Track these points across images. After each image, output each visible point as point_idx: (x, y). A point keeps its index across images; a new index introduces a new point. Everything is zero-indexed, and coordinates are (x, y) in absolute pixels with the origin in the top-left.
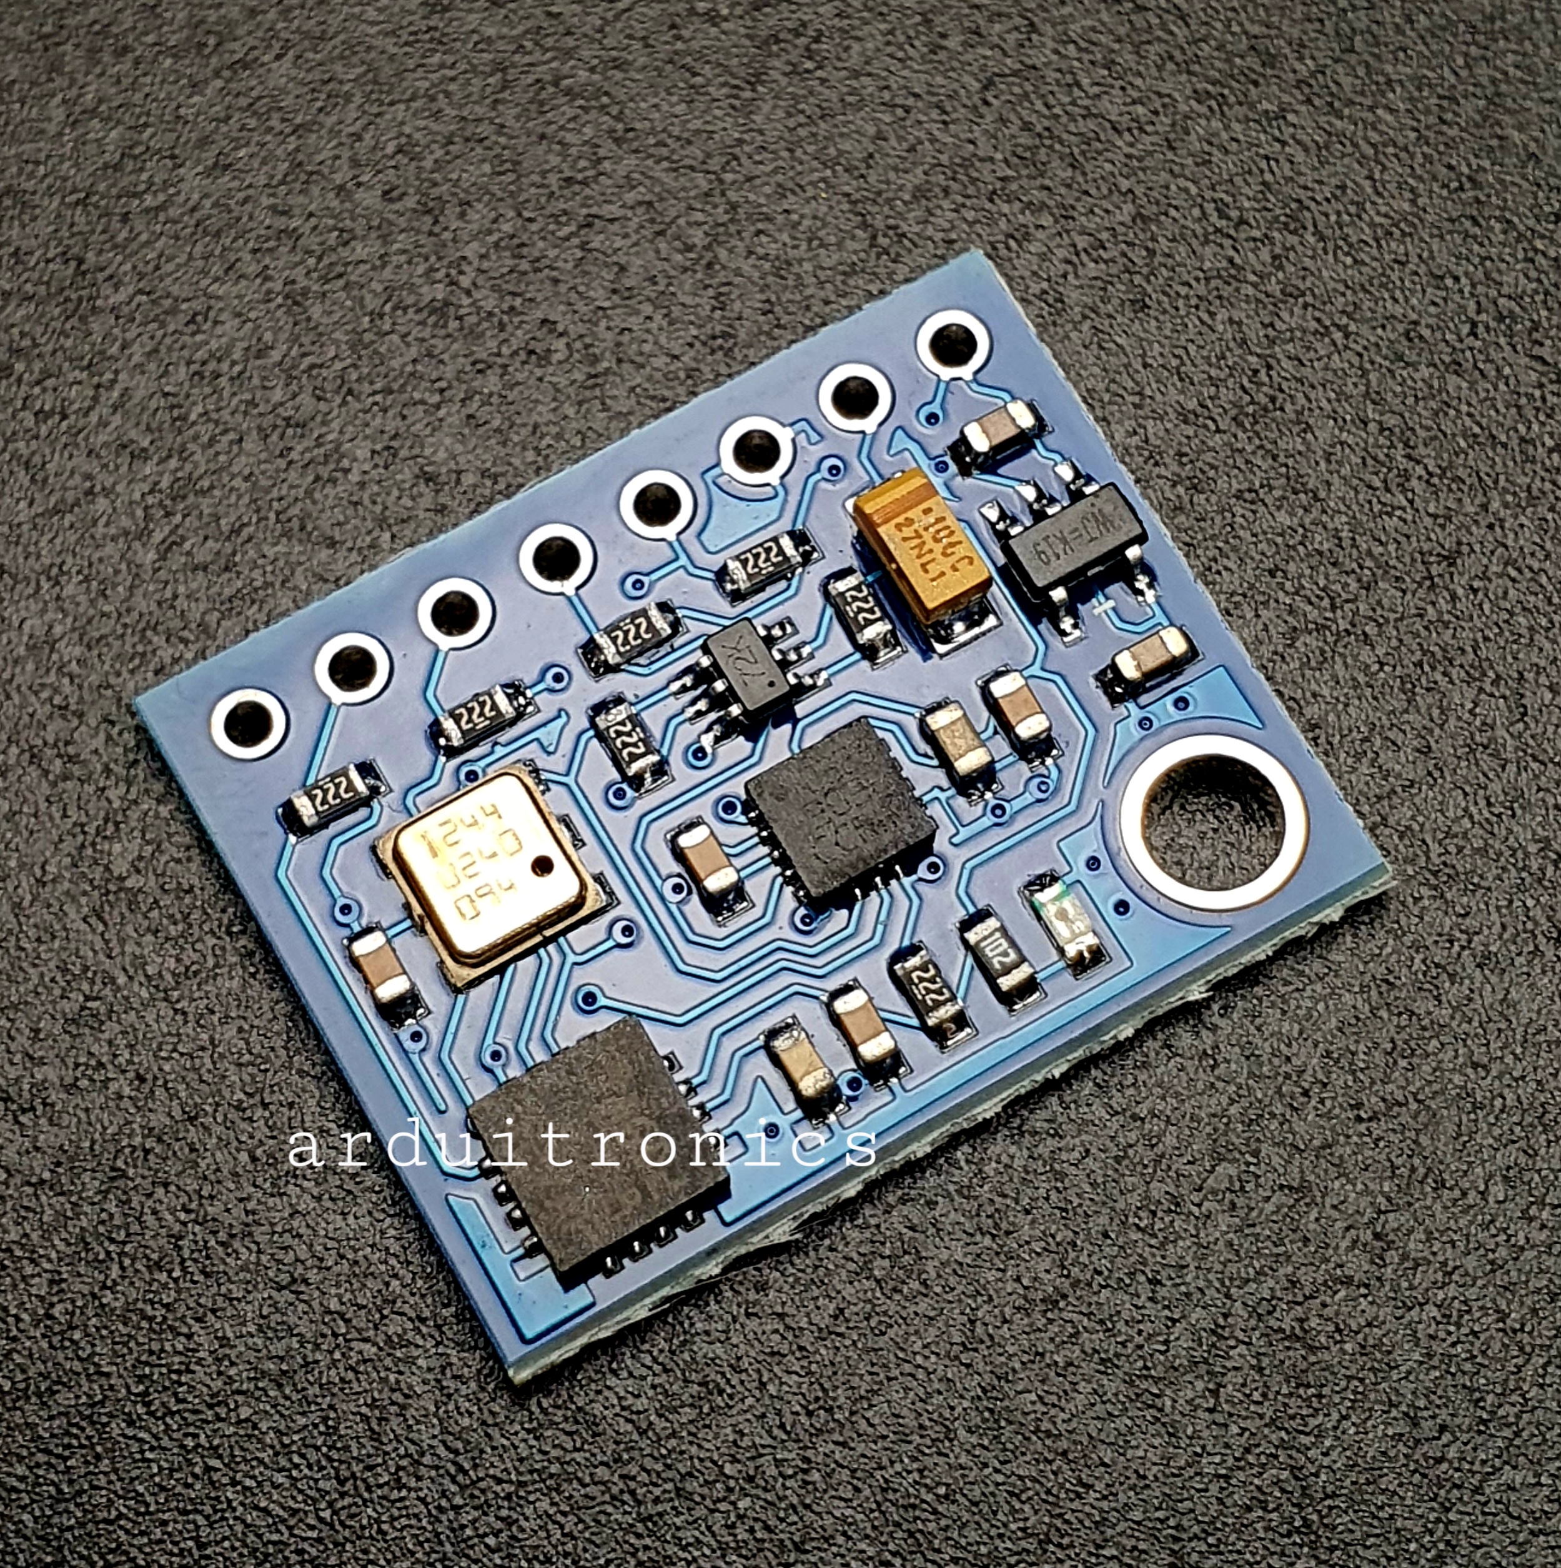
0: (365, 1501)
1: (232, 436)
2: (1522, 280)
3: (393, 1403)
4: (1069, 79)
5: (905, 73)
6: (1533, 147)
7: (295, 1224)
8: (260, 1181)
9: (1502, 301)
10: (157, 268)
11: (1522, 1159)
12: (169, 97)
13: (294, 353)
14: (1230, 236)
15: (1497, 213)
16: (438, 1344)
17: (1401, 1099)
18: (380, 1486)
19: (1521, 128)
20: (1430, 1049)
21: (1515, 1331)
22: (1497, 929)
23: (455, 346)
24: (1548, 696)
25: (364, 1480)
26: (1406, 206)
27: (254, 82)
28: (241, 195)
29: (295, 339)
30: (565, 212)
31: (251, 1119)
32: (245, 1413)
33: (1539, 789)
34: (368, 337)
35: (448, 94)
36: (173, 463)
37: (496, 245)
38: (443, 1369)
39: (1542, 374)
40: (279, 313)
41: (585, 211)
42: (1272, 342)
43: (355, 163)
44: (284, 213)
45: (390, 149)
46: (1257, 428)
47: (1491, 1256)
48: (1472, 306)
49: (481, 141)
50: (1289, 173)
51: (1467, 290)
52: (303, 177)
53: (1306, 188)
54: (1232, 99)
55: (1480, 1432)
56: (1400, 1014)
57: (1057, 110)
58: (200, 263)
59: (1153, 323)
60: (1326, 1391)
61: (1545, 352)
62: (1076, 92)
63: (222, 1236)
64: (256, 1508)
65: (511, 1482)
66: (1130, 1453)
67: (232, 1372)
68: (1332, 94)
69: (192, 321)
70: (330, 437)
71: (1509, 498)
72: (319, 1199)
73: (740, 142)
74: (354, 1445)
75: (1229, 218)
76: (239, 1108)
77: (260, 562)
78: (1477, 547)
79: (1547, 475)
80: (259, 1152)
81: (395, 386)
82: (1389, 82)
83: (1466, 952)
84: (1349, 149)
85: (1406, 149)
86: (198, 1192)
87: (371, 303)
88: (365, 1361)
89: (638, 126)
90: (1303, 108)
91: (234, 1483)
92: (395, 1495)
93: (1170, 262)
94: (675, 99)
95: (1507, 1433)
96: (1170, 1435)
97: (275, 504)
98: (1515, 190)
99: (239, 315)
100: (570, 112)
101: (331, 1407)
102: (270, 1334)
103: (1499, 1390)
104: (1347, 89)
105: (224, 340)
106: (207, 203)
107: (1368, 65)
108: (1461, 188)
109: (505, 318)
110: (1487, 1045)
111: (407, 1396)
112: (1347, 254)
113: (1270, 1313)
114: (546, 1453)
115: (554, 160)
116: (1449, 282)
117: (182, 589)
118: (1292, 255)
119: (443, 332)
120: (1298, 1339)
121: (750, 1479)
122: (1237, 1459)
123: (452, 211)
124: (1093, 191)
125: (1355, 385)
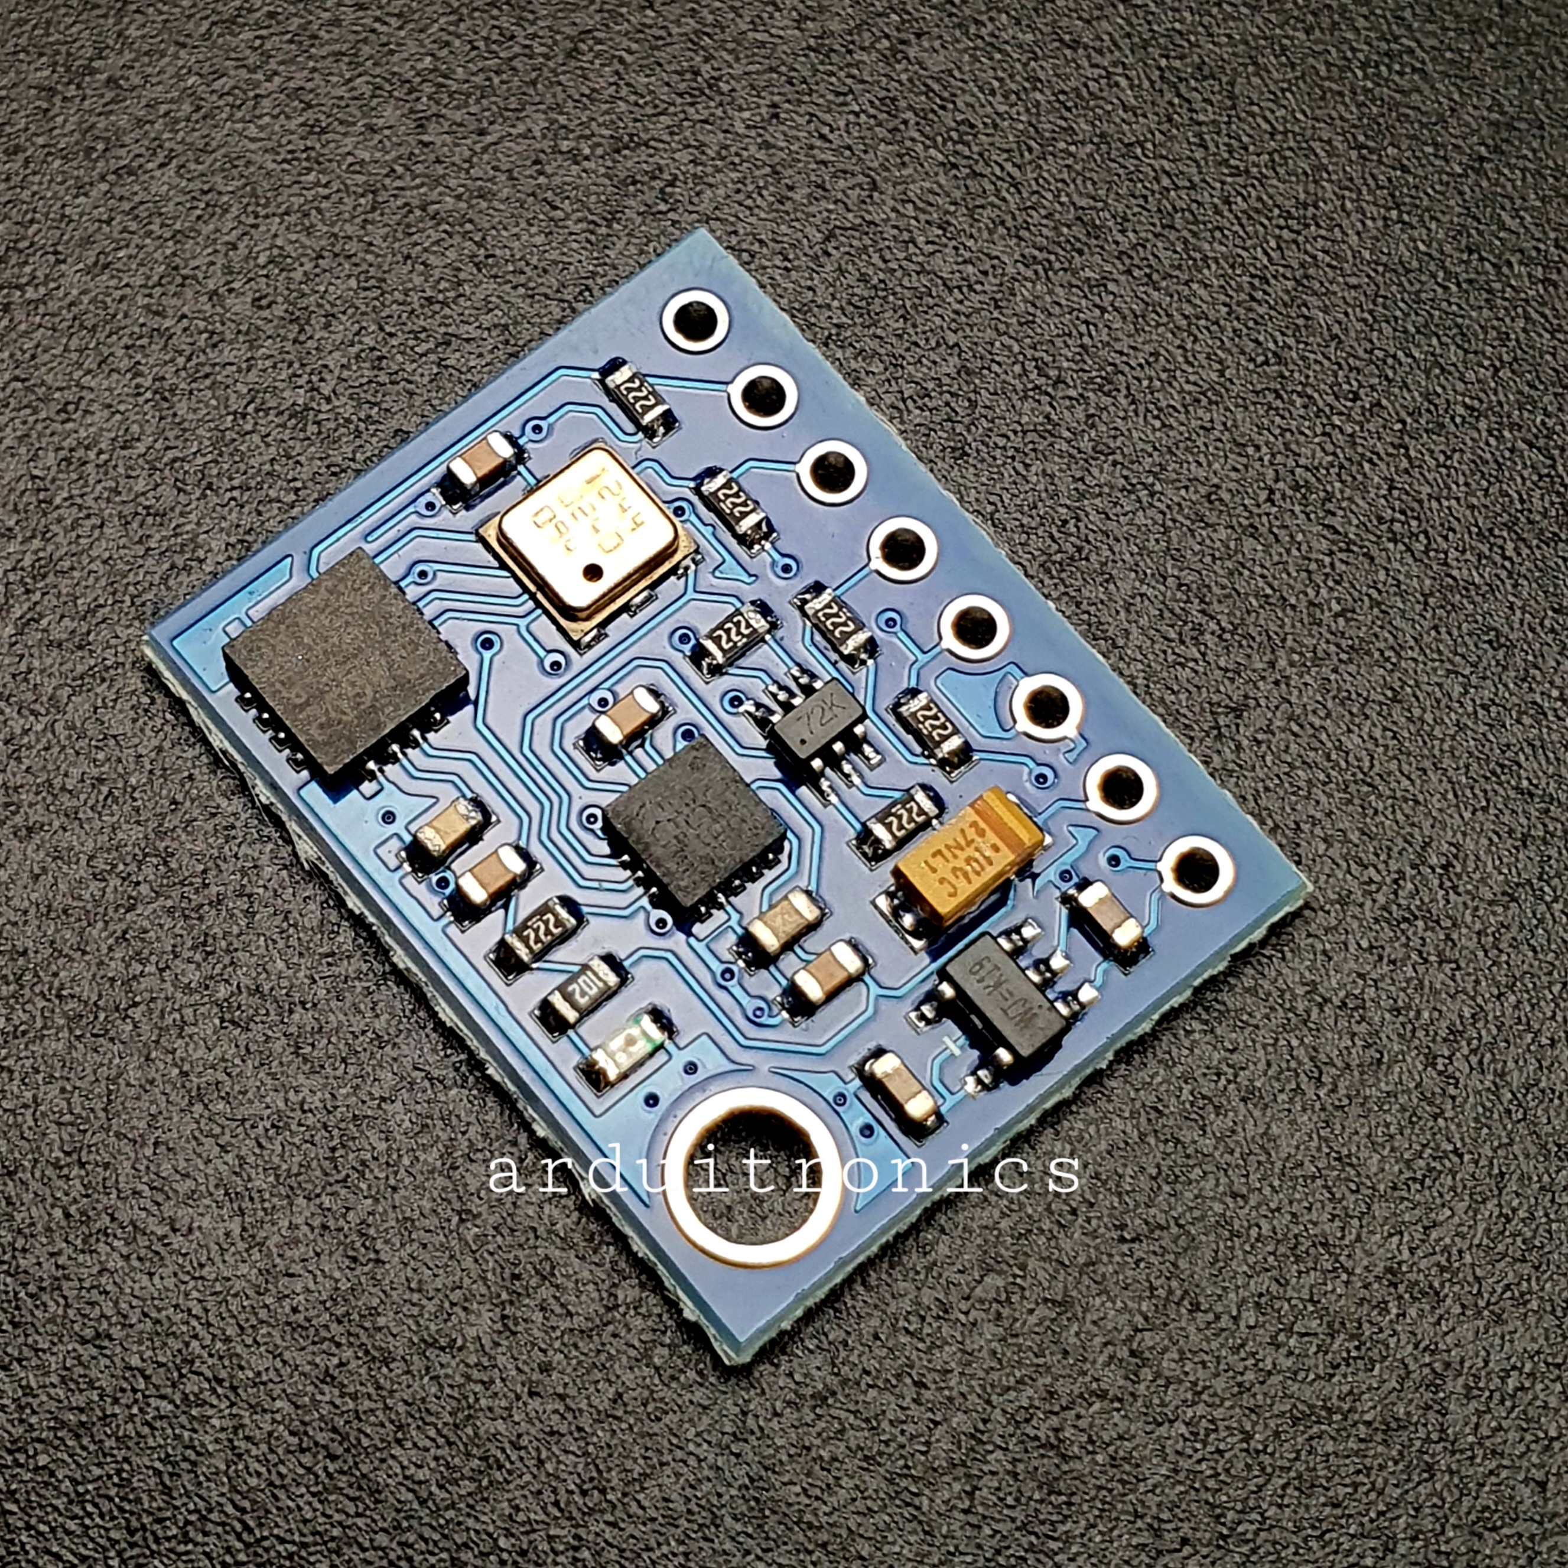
0: (152, 1552)
1: (94, 521)
2: (1319, 454)
3: (185, 1459)
4: (906, 236)
5: (753, 220)
6: (1336, 329)
7: (103, 1281)
8: (71, 1237)
9: (1298, 470)
10: (33, 357)
11: (1274, 1288)
12: (55, 196)
13: (158, 446)
14: (1047, 394)
15: (1299, 388)
16: (232, 1405)
17: (1163, 1222)
18: (168, 1539)
19: (1326, 311)
20: (1193, 1176)
21: (1258, 1452)
22: (1262, 1066)
23: (313, 449)
24: (1322, 847)
25: (153, 1533)
26: (1214, 376)
27: (136, 188)
28: (117, 294)
29: (160, 433)
30: (425, 330)
31: (68, 1178)
32: (43, 1460)
33: (1309, 935)
34: (229, 435)
35: (319, 210)
36: (37, 543)
37: (358, 357)
38: (235, 1429)
39: (1333, 542)
40: (146, 408)
41: (443, 330)
42: (1082, 496)
43: (228, 270)
44: (157, 313)
45: (262, 260)
46: (1064, 575)
47: (1239, 1379)
48: (1270, 474)
49: (349, 257)
50: (1106, 339)
51: (1267, 458)
52: (179, 280)
53: (1121, 353)
54: (1057, 265)
55: (1219, 1547)
56: (1167, 1141)
57: (894, 265)
58: (74, 356)
59: (972, 470)
60: (1074, 1499)
61: (1336, 522)
62: (912, 249)
63: (32, 1288)
64: (48, 1552)
65: (293, 1543)
66: (886, 1549)
67: (33, 1420)
68: (1150, 266)
69: (64, 410)
70: (188, 528)
71: (1296, 657)
72: (127, 1258)
73: (594, 274)
74: (145, 1498)
75: (1048, 377)
76: (57, 1166)
77: (113, 642)
78: (1263, 702)
79: (1331, 637)
80: (73, 1210)
81: (253, 484)
82: (1205, 259)
83: (1232, 1086)
84: (1165, 320)
85: (1217, 323)
86: (12, 1244)
87: (235, 404)
88: (161, 1418)
89: (498, 252)
90: (1123, 278)
91: (29, 1527)
92: (182, 1548)
93: (990, 414)
94: (534, 230)
95: (1245, 1549)
96: (926, 1533)
97: (131, 588)
98: (1318, 368)
99: (110, 406)
100: (435, 236)
101: (126, 1460)
102: (73, 1386)
103: (1239, 1507)
104: (1166, 263)
105: (92, 430)
106: (86, 299)
107: (1186, 242)
108: (1266, 363)
109: (362, 425)
110: (1247, 1176)
111: (199, 1454)
112: (1157, 417)
113: (1027, 1421)
114: (330, 1517)
115: (418, 280)
116: (1250, 450)
117: (36, 663)
118: (1105, 415)
119: (302, 435)
120: (1052, 1447)
121: (523, 1553)
122: (988, 1560)
123: (319, 321)
124: (922, 343)
125: (1157, 541)
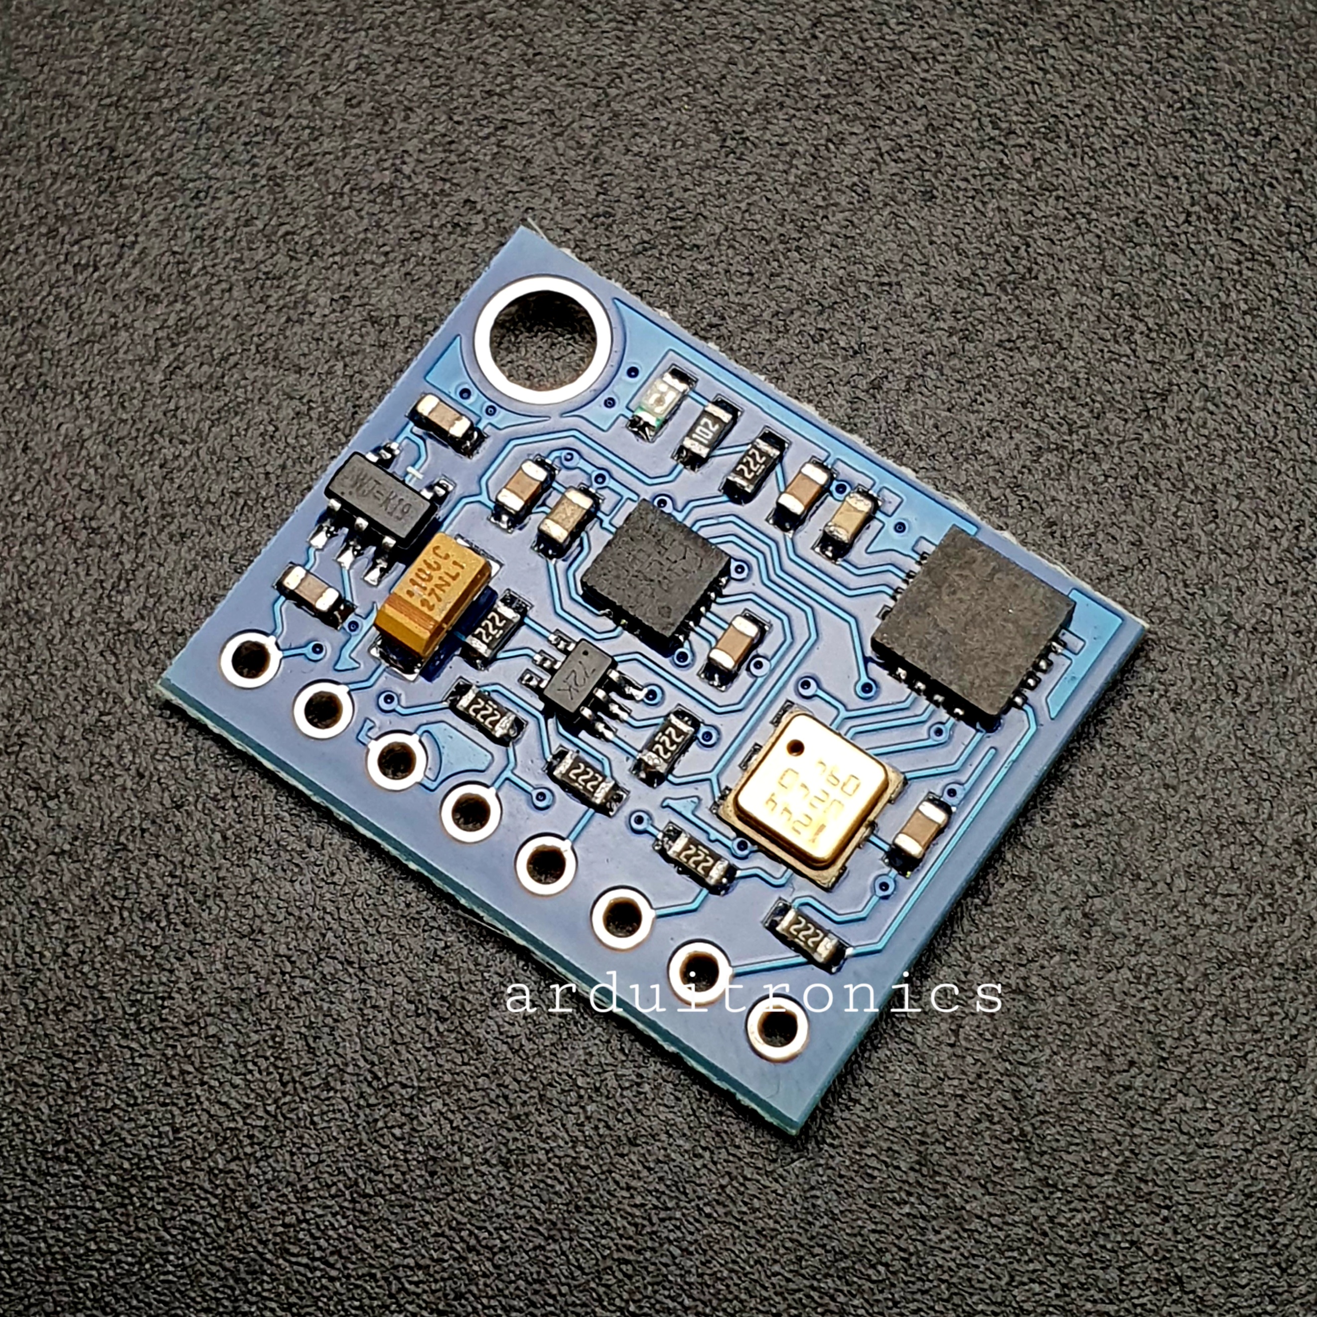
0: (301, 1099)
1: (224, 286)
2: (1228, 181)
3: (326, 1026)
4: (879, 19)
5: (752, 12)
6: (1239, 77)
7: (255, 888)
8: (229, 855)
9: (1211, 196)
10: (171, 155)
11: (1201, 860)
12: (183, 24)
13: (273, 223)
14: (1001, 143)
15: (1210, 128)
16: (361, 981)
17: (1109, 812)
18: (313, 1088)
19: (1230, 62)
20: (1132, 773)
21: (1190, 990)
22: (1188, 682)
23: (398, 219)
24: (1235, 503)
25: (301, 1083)
26: (1139, 121)
27: (248, 14)
28: (236, 101)
29: (274, 212)
30: (486, 117)
31: (223, 808)
32: (212, 1030)
33: (1226, 575)
34: (330, 211)
35: (398, 25)
36: (178, 306)
37: (432, 142)
38: (364, 1001)
39: (1240, 253)
40: (263, 192)
41: (501, 116)
42: (1031, 226)
43: (324, 77)
44: (269, 115)
45: (351, 67)
46: (1017, 292)
47: (1173, 932)
48: (1187, 200)
49: (422, 61)
50: (1048, 95)
51: (1184, 187)
52: (285, 87)
53: (1061, 106)
54: (1006, 36)
55: (1160, 1067)
56: (1110, 746)
57: (870, 44)
58: (203, 152)
59: (939, 209)
60: (1040, 1033)
61: (1243, 237)
62: (885, 29)
63: (199, 895)
64: (219, 1102)
65: (413, 1087)
66: (889, 1076)
67: (204, 999)
68: (1084, 34)
69: (196, 197)
70: (299, 288)
71: (1211, 350)
72: (273, 870)
73: (623, 64)
74: (294, 1056)
75: (999, 128)
76: (215, 799)
77: (243, 383)
78: (1184, 387)
79: (1241, 333)
80: (229, 833)
81: (350, 250)
82: (1129, 25)
83: (1163, 700)
85: (1140, 78)
86: (182, 862)
87: (334, 186)
88: (305, 993)
89: (544, 50)
91: (202, 1083)
92: (324, 1095)
93: (953, 162)
94: (572, 31)
95: (1182, 1069)
96: (920, 1063)
97: (255, 339)
98: (1225, 110)
99: (232, 192)
100: (492, 40)
101: (278, 1027)
102: (234, 971)
103: (1176, 1035)
104: (1096, 29)
105: (220, 212)
106: (210, 106)
107: (1113, 12)
108: (1183, 108)
109: (437, 198)
110: (1177, 771)
111: (336, 1021)
112: (1092, 158)
113: (1000, 972)
114: (440, 1066)
116: (1170, 181)
117: (182, 403)
118: (1048, 158)
119: (388, 209)
120: (1021, 992)
121: (597, 1090)
122: (971, 1083)
123: (398, 115)
124: (896, 107)
125: (1094, 260)
